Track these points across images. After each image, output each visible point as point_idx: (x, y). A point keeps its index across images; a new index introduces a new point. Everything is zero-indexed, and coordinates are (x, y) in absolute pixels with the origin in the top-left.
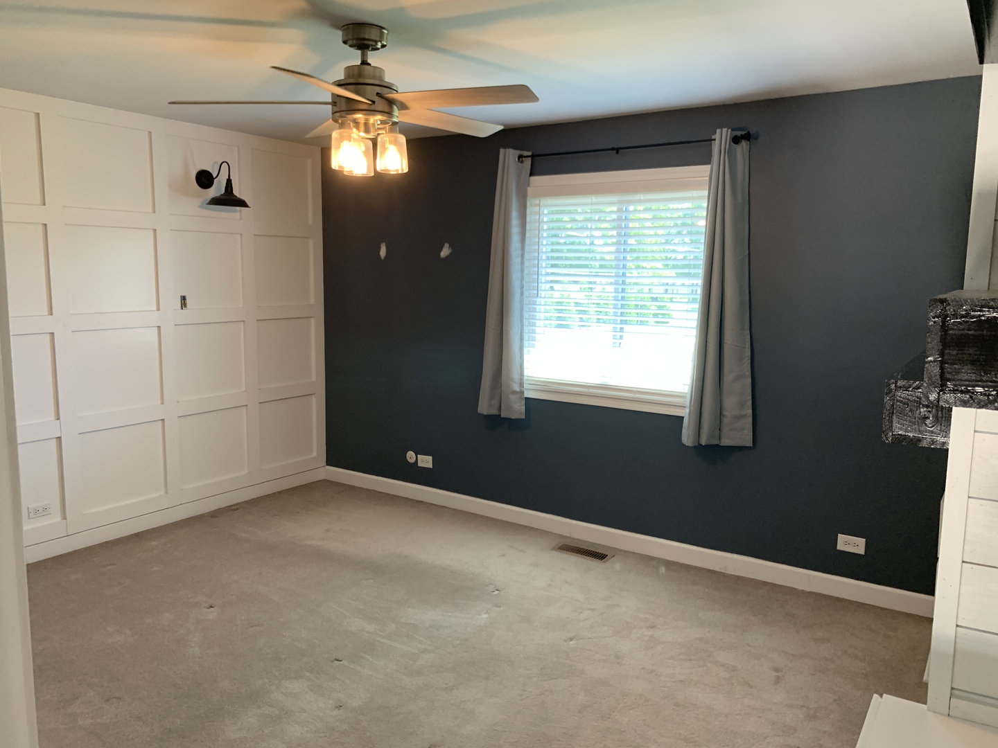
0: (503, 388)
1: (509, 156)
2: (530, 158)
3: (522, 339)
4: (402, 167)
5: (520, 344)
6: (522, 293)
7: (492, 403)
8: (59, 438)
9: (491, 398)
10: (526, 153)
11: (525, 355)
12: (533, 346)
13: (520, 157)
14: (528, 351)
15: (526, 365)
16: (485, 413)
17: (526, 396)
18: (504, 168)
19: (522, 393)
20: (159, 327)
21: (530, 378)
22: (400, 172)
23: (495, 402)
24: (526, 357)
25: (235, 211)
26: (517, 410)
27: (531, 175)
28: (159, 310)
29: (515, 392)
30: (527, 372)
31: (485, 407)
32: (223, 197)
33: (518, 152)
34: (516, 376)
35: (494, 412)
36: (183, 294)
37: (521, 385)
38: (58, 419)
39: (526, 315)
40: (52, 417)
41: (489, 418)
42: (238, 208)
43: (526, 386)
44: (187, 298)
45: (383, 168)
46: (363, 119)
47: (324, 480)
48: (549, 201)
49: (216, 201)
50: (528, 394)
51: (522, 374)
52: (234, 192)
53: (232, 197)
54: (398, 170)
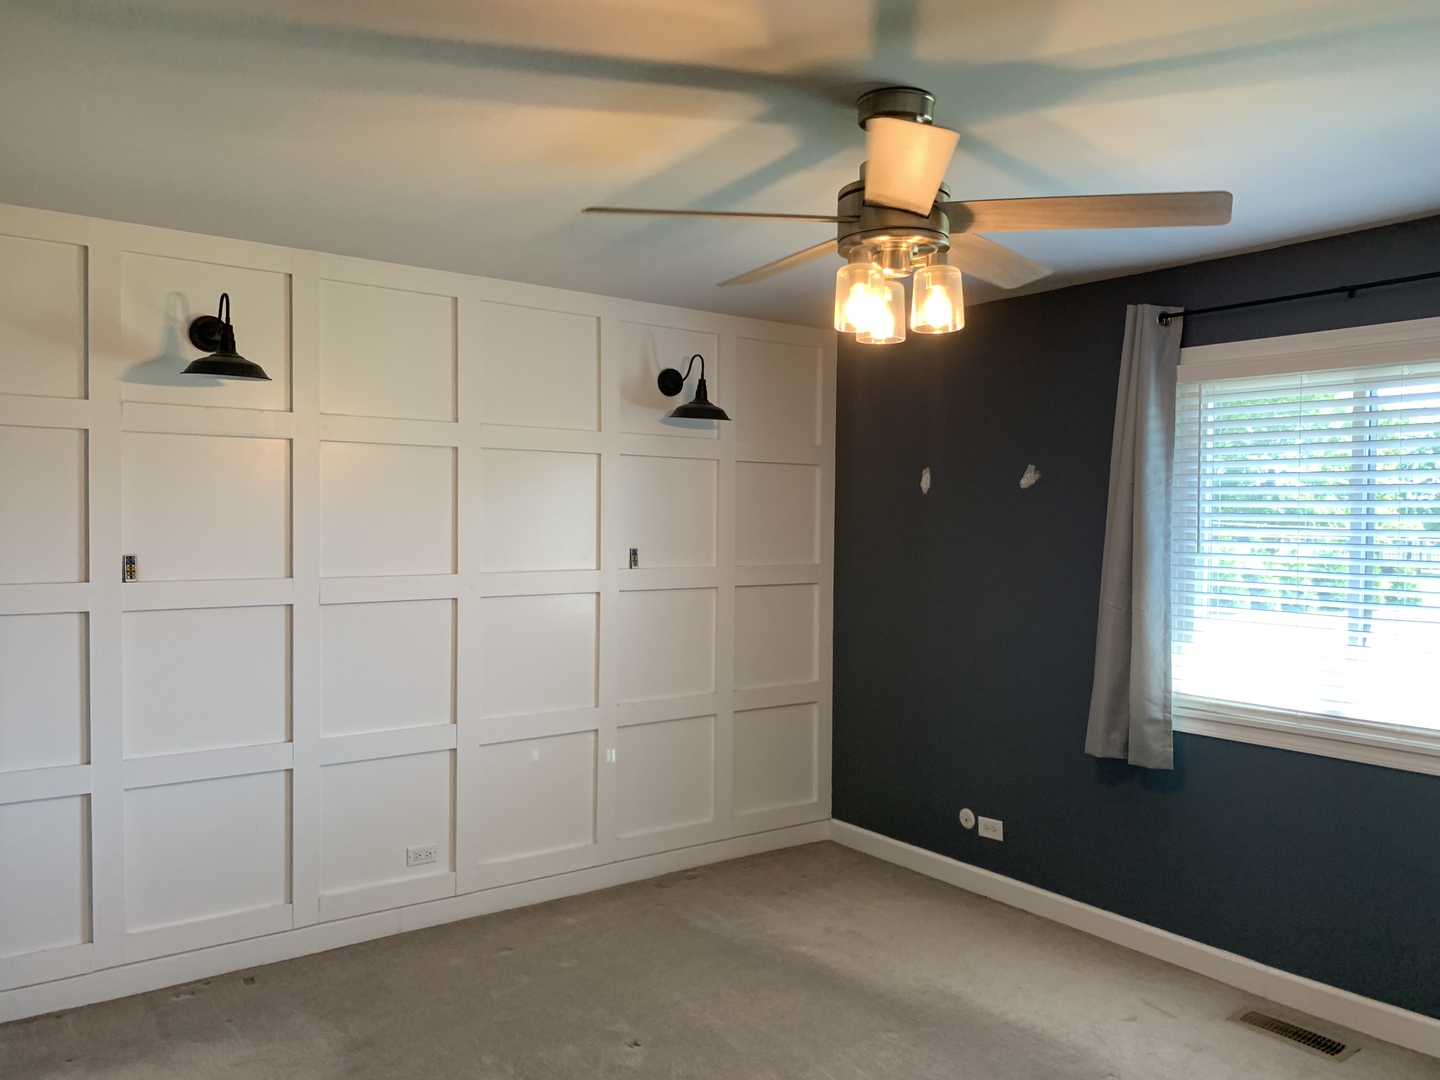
0: (1132, 713)
1: (1142, 318)
2: (1180, 320)
3: (1167, 626)
4: (954, 320)
5: (1165, 634)
6: (1167, 547)
7: (1112, 737)
8: (454, 750)
9: (1109, 729)
10: (1173, 310)
11: (1173, 655)
12: (1188, 640)
13: (1163, 317)
14: (1179, 648)
15: (1175, 673)
16: (1098, 756)
17: (1175, 727)
18: (1133, 335)
19: (1168, 722)
20: (598, 594)
21: (1182, 697)
22: (951, 330)
23: (1117, 736)
24: (1175, 659)
25: (711, 427)
26: (1159, 754)
27: (1183, 345)
28: (599, 568)
29: (1154, 721)
30: (1177, 686)
31: (1097, 743)
32: (694, 405)
33: (1160, 309)
34: (1156, 692)
35: (1115, 753)
36: (634, 547)
37: (1166, 707)
38: (455, 722)
39: (1174, 584)
40: (448, 720)
41: (1105, 763)
42: (715, 421)
43: (1174, 711)
44: (639, 553)
45: (921, 324)
46: (889, 245)
47: (830, 842)
48: (1219, 387)
49: (684, 412)
50: (1178, 726)
51: (1167, 690)
52: (708, 399)
53: (707, 406)
54: (946, 328)
